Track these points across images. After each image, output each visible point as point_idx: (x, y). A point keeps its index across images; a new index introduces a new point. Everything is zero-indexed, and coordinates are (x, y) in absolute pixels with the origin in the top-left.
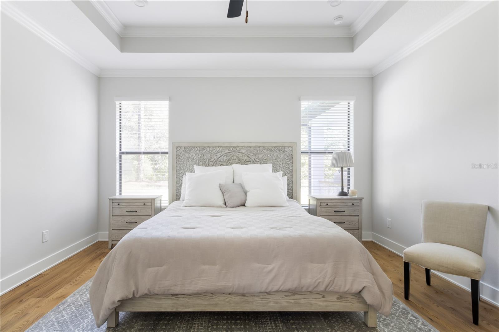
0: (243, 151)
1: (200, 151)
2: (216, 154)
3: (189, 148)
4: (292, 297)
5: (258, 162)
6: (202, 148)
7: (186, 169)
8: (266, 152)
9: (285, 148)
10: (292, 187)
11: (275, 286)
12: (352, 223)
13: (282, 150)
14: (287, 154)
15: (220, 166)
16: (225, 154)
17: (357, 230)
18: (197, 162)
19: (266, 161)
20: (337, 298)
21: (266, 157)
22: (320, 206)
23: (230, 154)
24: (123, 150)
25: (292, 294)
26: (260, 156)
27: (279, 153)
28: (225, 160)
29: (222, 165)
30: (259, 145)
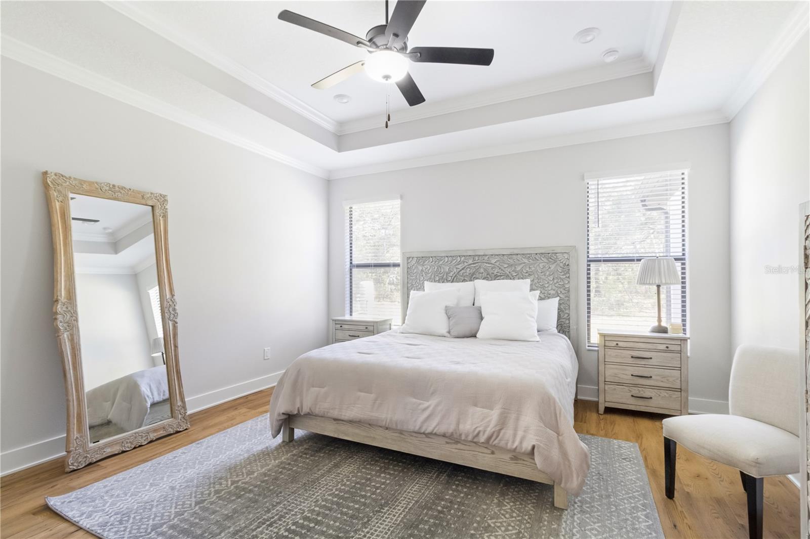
0: (493, 261)
1: (435, 262)
2: (457, 267)
3: (422, 259)
4: (455, 446)
5: (516, 276)
6: (438, 258)
7: (419, 286)
8: (528, 262)
9: (557, 255)
10: (569, 315)
11: (430, 427)
12: (668, 380)
13: (553, 258)
14: (561, 265)
15: (462, 282)
16: (469, 265)
17: (676, 393)
18: (433, 276)
19: (527, 275)
20: (510, 458)
21: (528, 269)
22: (605, 346)
23: (474, 265)
24: (355, 262)
25: (454, 442)
26: (518, 268)
27: (548, 263)
28: (468, 274)
29: (464, 281)
30: (516, 252)
